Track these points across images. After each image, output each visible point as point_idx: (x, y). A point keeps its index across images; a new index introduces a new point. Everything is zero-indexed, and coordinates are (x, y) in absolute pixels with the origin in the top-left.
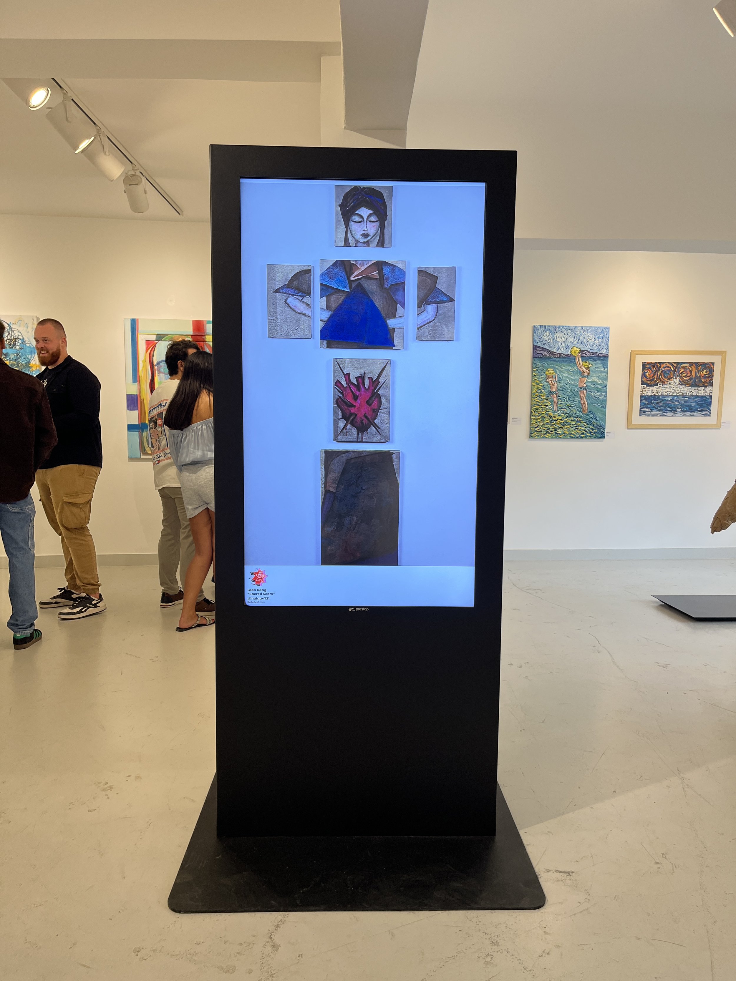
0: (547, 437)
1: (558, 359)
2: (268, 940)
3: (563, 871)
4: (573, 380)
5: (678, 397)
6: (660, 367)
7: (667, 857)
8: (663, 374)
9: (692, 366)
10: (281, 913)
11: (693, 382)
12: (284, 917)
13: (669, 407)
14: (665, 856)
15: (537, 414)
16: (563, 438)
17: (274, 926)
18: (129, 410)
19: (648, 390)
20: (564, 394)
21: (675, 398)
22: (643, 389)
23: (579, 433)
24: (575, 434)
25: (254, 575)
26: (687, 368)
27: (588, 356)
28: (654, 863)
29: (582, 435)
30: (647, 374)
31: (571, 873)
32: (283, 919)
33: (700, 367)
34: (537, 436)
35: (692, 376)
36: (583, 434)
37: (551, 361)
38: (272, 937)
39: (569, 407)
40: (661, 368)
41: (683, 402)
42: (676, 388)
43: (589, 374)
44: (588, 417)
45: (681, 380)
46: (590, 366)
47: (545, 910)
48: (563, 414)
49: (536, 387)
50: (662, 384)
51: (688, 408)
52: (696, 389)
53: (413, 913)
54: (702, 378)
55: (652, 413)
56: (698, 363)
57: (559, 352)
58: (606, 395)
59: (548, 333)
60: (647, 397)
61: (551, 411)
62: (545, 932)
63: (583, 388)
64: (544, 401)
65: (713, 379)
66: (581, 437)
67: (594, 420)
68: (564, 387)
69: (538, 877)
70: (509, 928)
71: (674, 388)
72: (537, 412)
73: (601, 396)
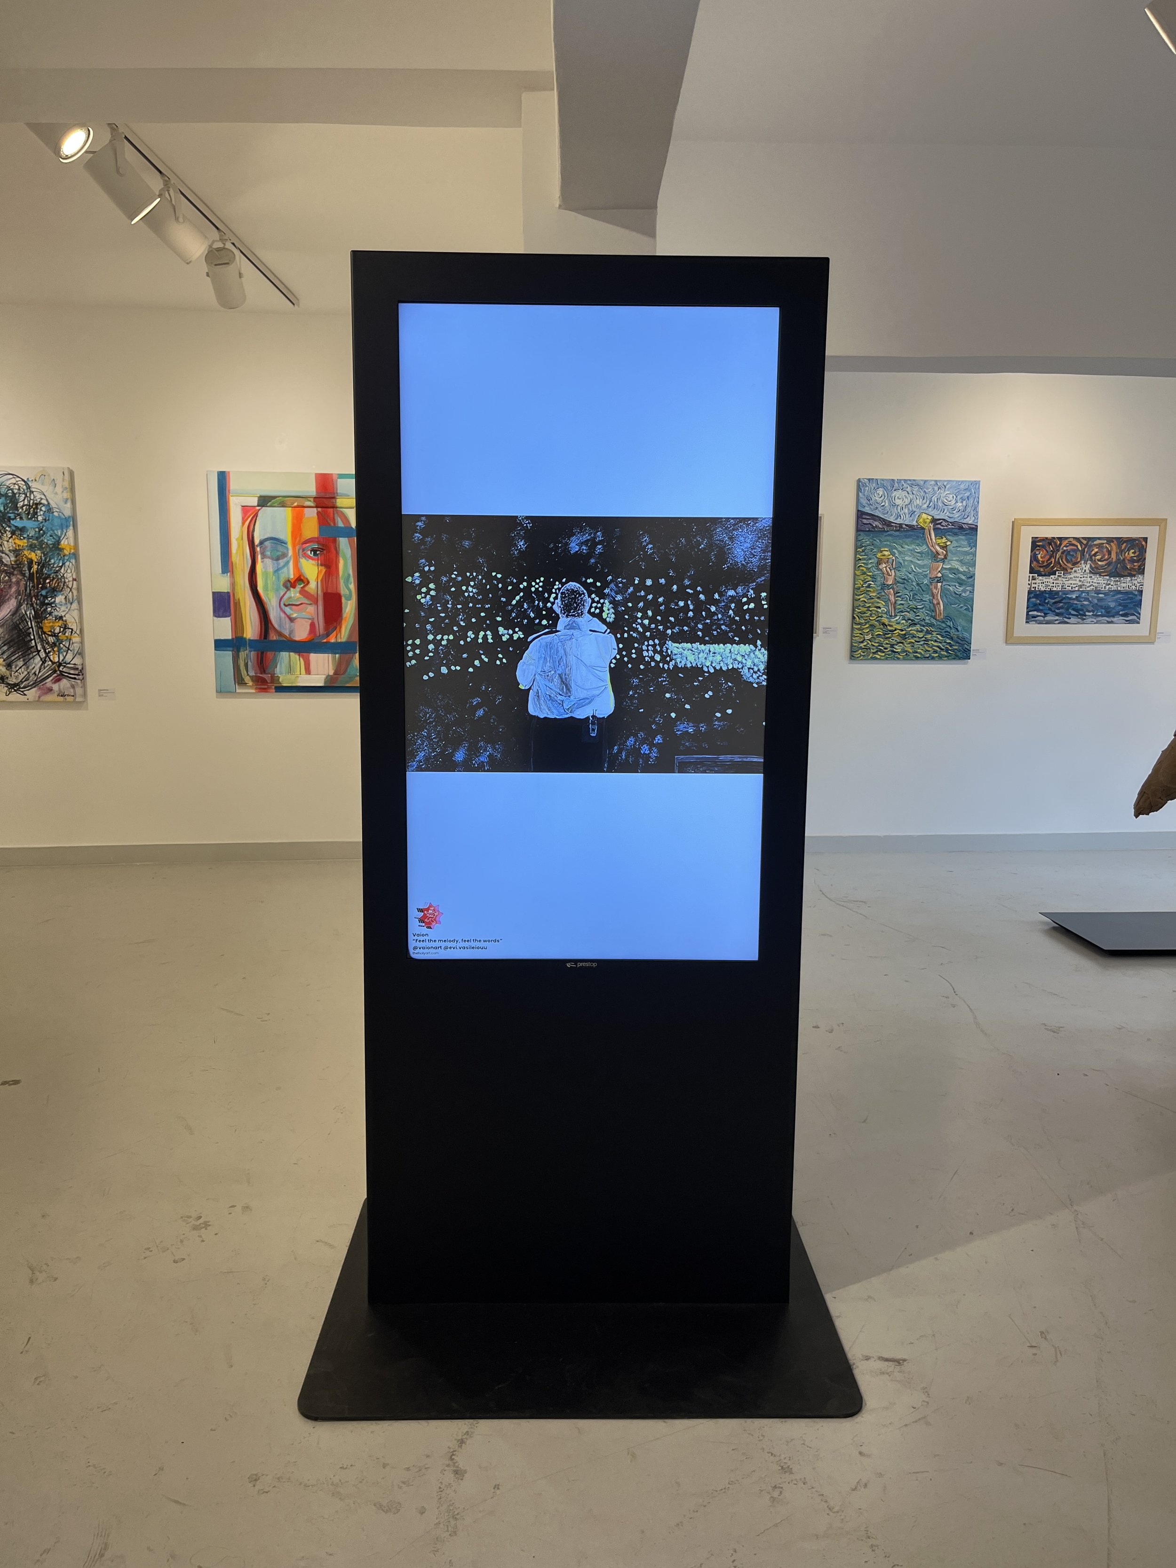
0: (879, 657)
1: (897, 533)
2: (447, 1462)
3: (891, 1359)
4: (920, 566)
5: (1088, 592)
6: (1060, 544)
7: (1047, 1337)
8: (1064, 557)
9: (1112, 544)
10: (467, 1421)
11: (1112, 568)
12: (472, 1428)
13: (1073, 609)
14: (1046, 1336)
15: (863, 621)
16: (904, 659)
17: (456, 1441)
18: (216, 617)
19: (1040, 582)
20: (906, 589)
21: (1084, 594)
22: (1032, 580)
23: (929, 651)
24: (923, 653)
25: (423, 912)
26: (1102, 547)
27: (946, 528)
28: (1028, 1346)
29: (933, 655)
30: (1039, 556)
31: (901, 1362)
32: (469, 1430)
33: (1125, 544)
34: (863, 656)
35: (1110, 559)
36: (935, 652)
37: (886, 536)
38: (453, 1459)
39: (914, 610)
40: (1061, 547)
41: (1096, 601)
42: (1085, 578)
43: (945, 557)
44: (944, 625)
45: (1093, 566)
46: (948, 543)
47: (862, 1419)
48: (904, 621)
49: (862, 577)
50: (1062, 572)
51: (1103, 611)
52: (1117, 581)
53: (664, 1422)
54: (1127, 561)
55: (1047, 618)
56: (1122, 538)
57: (899, 521)
58: (973, 590)
59: (880, 491)
60: (1038, 593)
61: (885, 616)
62: (860, 1453)
63: (936, 579)
64: (873, 600)
65: (1144, 565)
66: (933, 658)
67: (954, 631)
68: (906, 578)
69: (852, 1367)
70: (808, 1447)
71: (1082, 579)
72: (862, 617)
73: (965, 592)
